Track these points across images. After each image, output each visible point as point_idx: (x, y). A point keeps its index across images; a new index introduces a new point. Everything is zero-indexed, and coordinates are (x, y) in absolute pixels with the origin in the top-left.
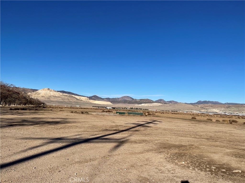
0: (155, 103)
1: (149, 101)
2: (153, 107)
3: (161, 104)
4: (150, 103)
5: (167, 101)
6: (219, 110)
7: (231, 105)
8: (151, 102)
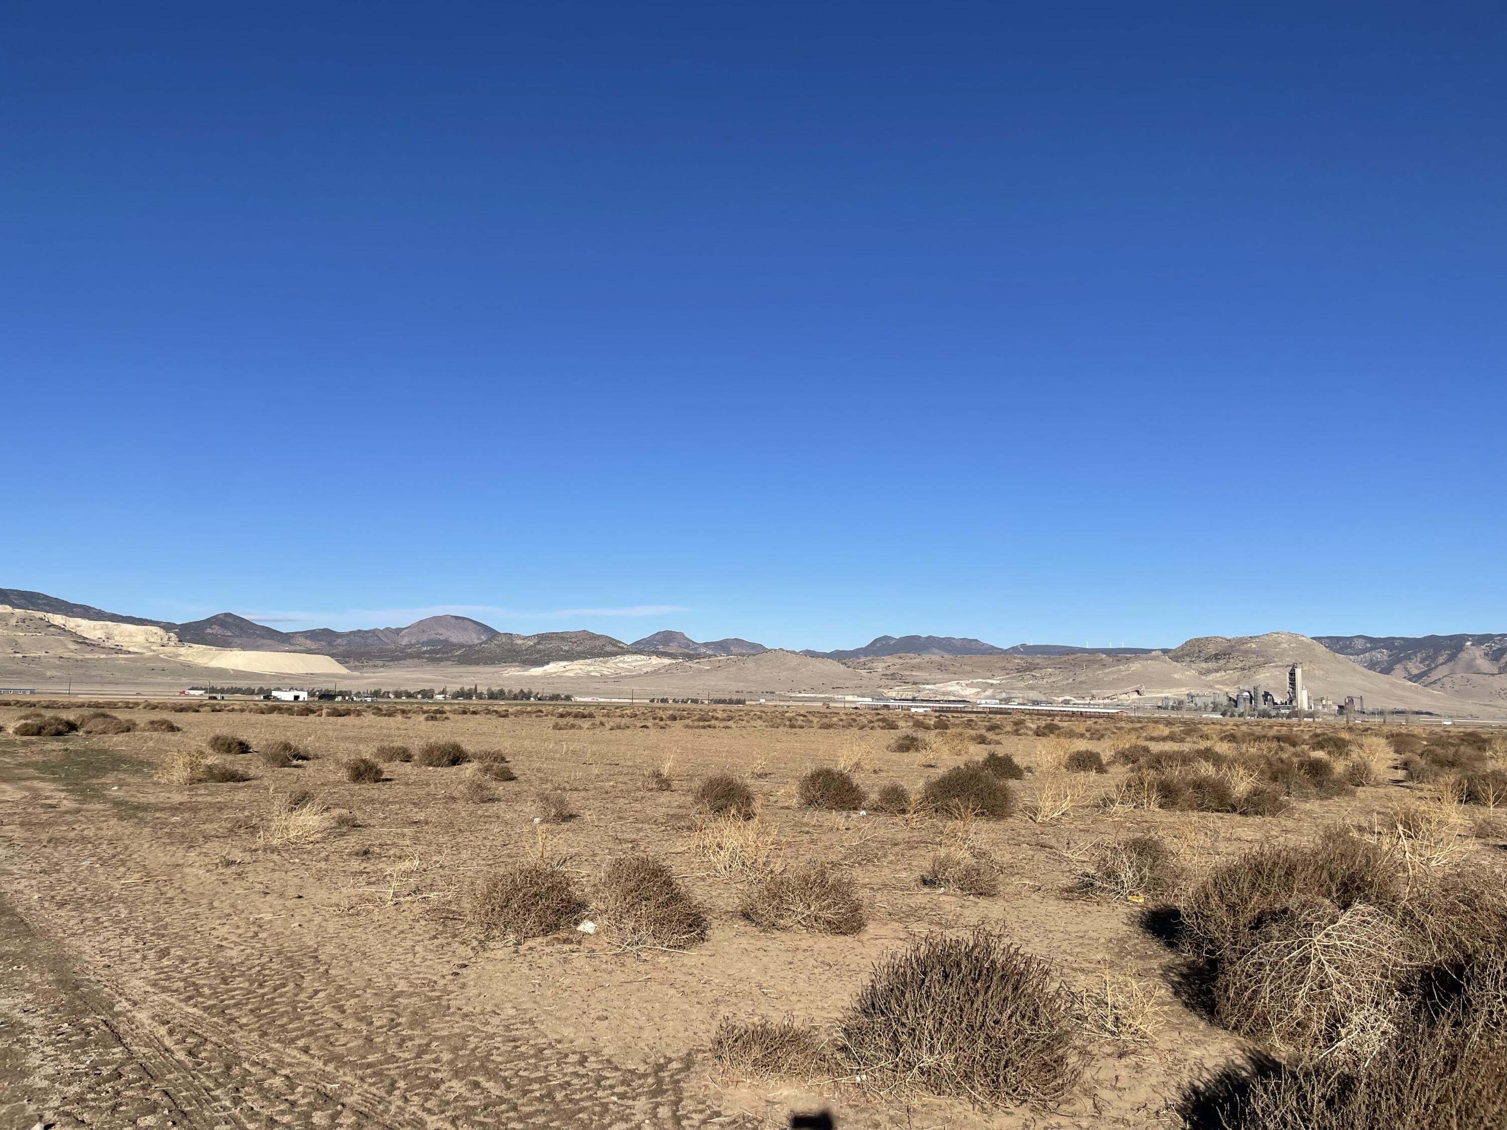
0: (628, 658)
1: (597, 643)
2: (618, 678)
3: (667, 661)
4: (599, 655)
5: (706, 645)
6: (977, 685)
7: (1038, 660)
8: (609, 648)
